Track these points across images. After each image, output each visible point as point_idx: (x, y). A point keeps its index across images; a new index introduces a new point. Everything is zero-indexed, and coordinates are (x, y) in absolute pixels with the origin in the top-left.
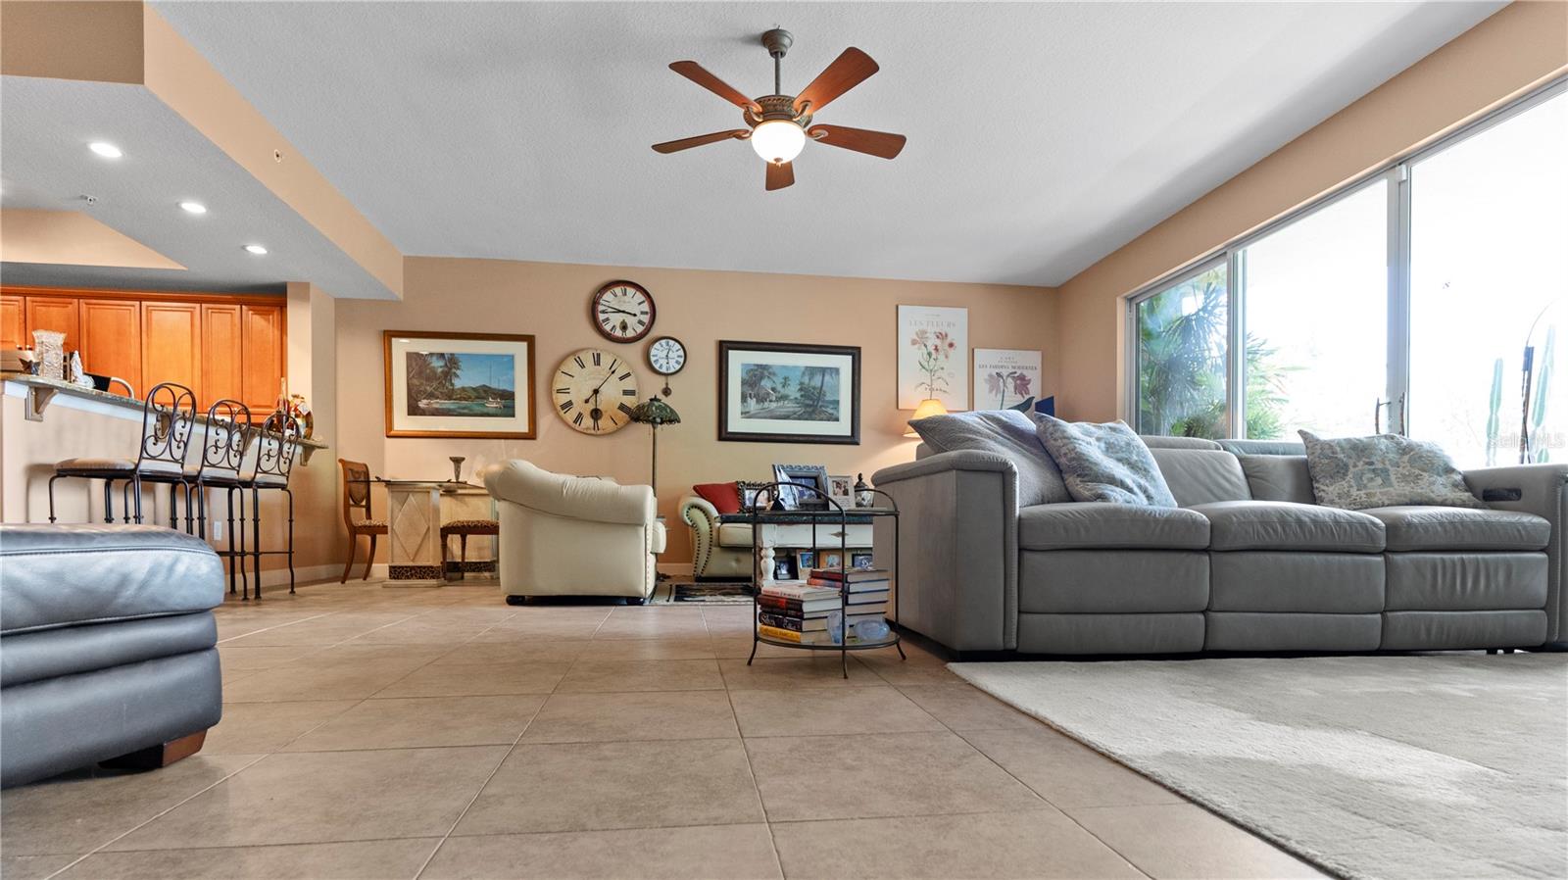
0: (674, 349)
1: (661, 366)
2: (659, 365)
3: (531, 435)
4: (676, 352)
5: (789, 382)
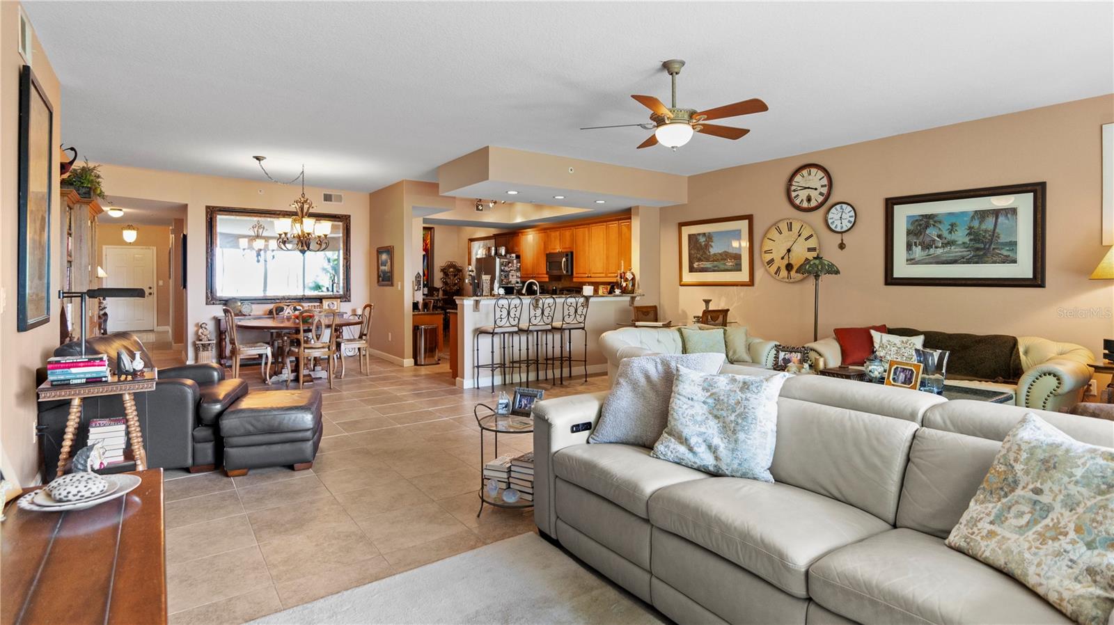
0: (847, 211)
1: (836, 227)
2: (835, 225)
3: (751, 283)
4: (848, 213)
5: (957, 228)
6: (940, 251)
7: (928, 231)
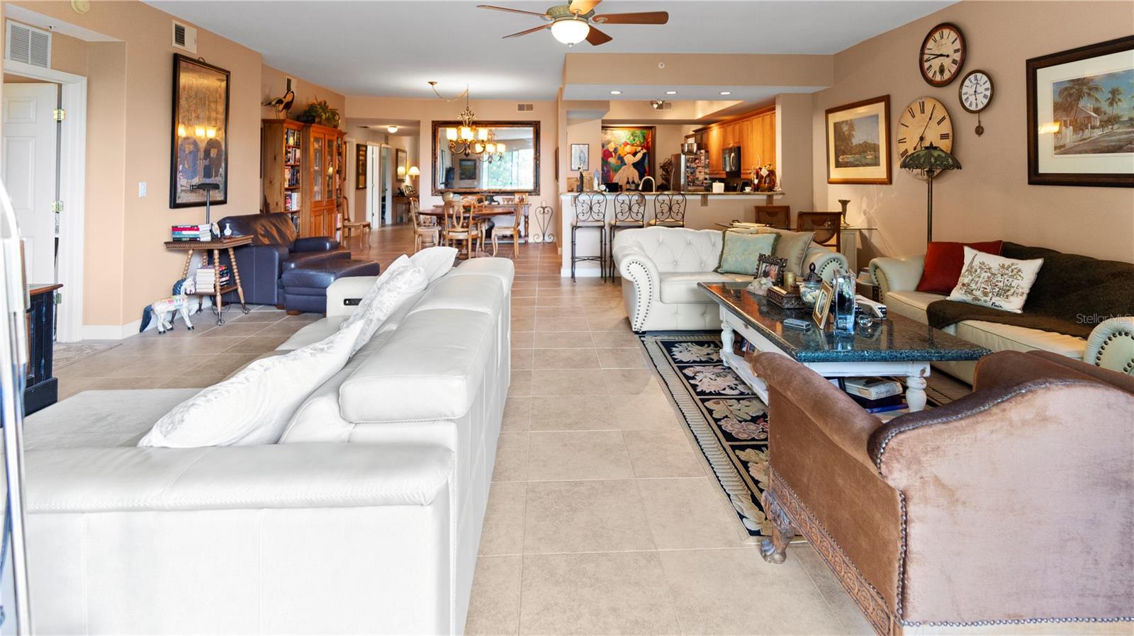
0: (981, 83)
2: (969, 102)
3: (889, 181)
4: (984, 85)
5: (1120, 97)
6: (1097, 133)
7: (1081, 104)
